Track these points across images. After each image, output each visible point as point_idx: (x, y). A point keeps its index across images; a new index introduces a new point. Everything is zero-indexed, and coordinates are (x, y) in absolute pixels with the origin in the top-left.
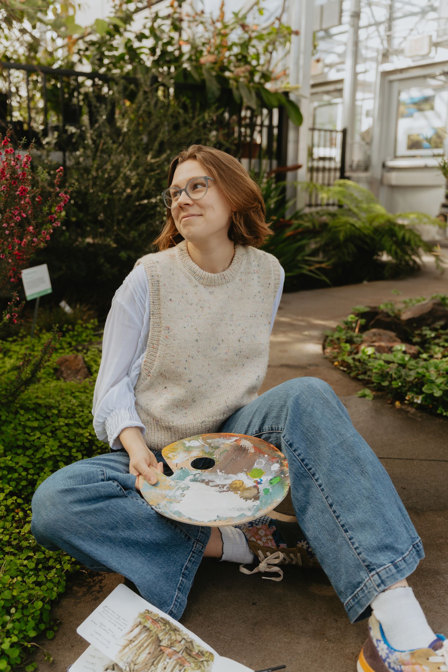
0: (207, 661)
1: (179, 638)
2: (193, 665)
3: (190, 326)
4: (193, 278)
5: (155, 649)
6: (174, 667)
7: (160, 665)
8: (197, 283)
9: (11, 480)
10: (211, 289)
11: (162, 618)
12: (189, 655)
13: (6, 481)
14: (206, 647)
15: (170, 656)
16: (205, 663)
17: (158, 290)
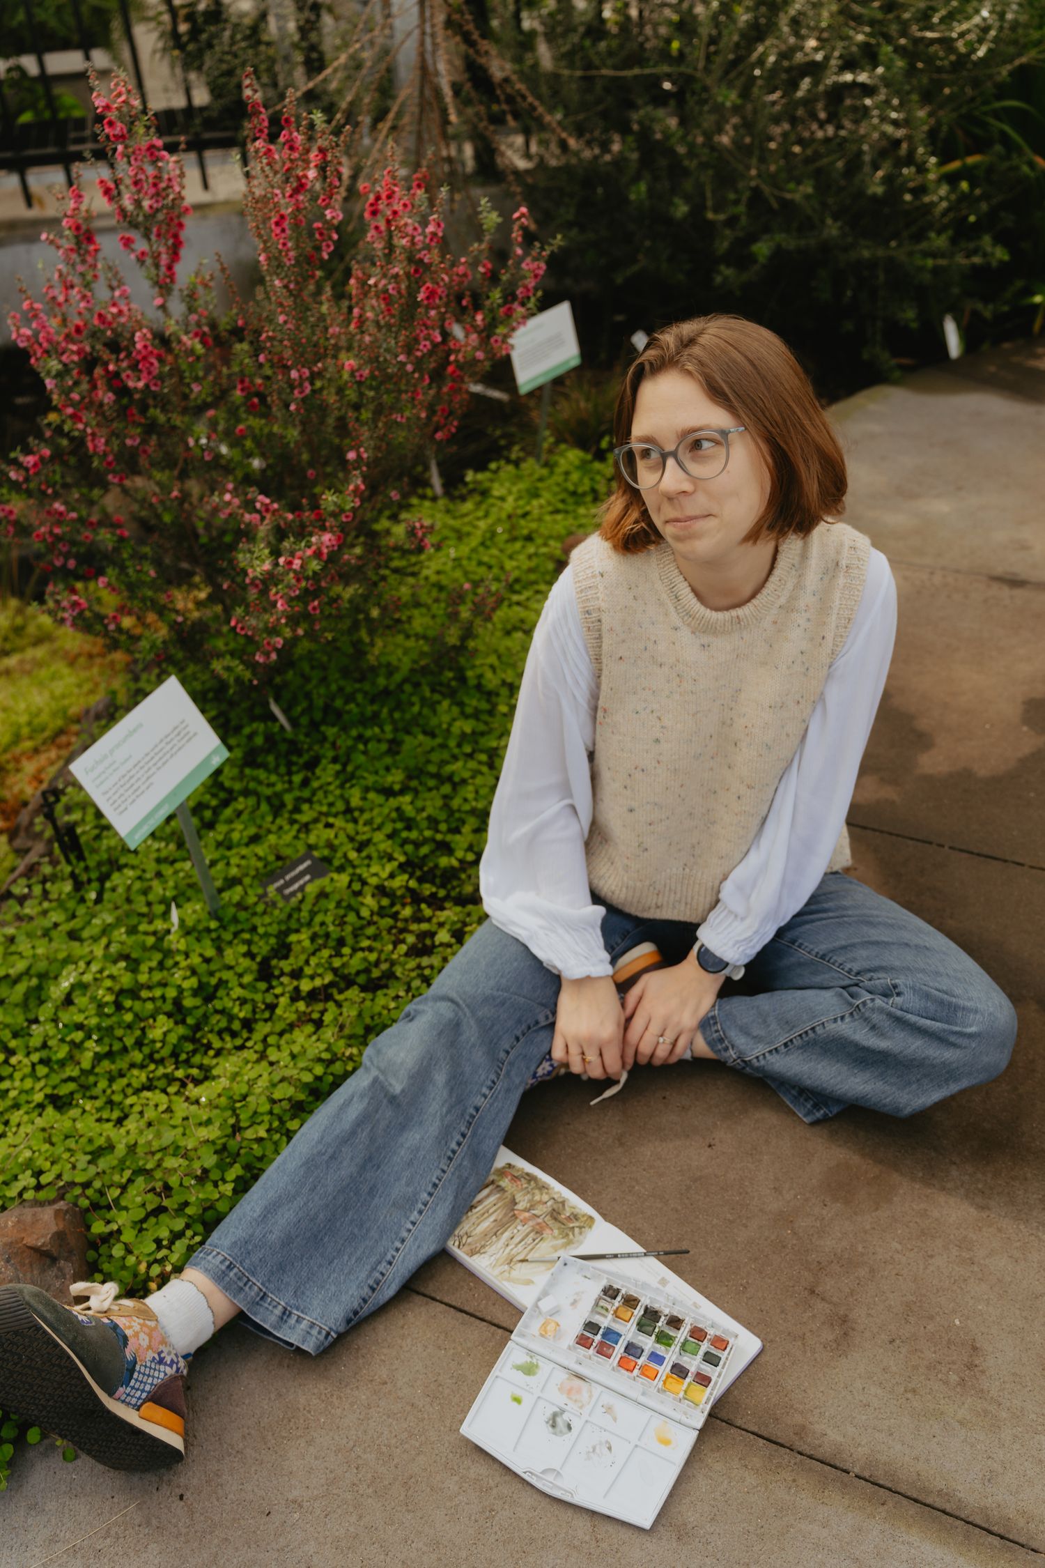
0: (580, 1228)
1: (545, 1198)
2: (556, 1232)
3: (648, 711)
4: (672, 609)
5: (505, 1215)
6: (527, 1235)
7: (507, 1234)
8: (678, 623)
9: (405, 842)
10: (705, 639)
11: (528, 1174)
12: (556, 1219)
13: (399, 841)
14: (584, 1208)
15: (524, 1222)
16: (577, 1230)
17: (600, 637)
